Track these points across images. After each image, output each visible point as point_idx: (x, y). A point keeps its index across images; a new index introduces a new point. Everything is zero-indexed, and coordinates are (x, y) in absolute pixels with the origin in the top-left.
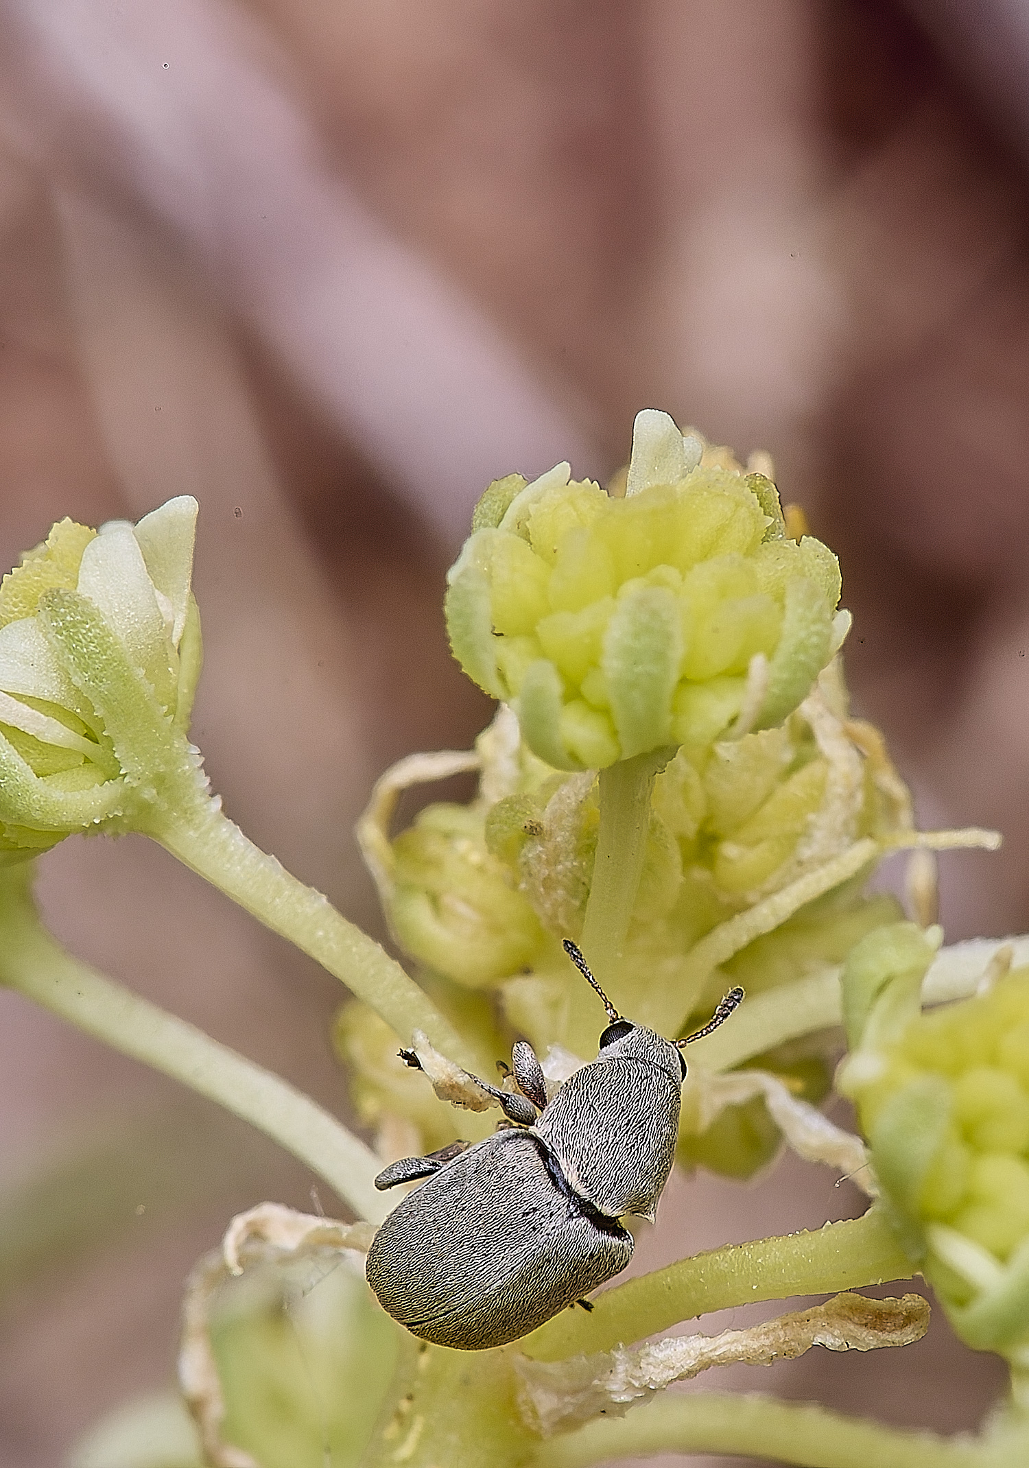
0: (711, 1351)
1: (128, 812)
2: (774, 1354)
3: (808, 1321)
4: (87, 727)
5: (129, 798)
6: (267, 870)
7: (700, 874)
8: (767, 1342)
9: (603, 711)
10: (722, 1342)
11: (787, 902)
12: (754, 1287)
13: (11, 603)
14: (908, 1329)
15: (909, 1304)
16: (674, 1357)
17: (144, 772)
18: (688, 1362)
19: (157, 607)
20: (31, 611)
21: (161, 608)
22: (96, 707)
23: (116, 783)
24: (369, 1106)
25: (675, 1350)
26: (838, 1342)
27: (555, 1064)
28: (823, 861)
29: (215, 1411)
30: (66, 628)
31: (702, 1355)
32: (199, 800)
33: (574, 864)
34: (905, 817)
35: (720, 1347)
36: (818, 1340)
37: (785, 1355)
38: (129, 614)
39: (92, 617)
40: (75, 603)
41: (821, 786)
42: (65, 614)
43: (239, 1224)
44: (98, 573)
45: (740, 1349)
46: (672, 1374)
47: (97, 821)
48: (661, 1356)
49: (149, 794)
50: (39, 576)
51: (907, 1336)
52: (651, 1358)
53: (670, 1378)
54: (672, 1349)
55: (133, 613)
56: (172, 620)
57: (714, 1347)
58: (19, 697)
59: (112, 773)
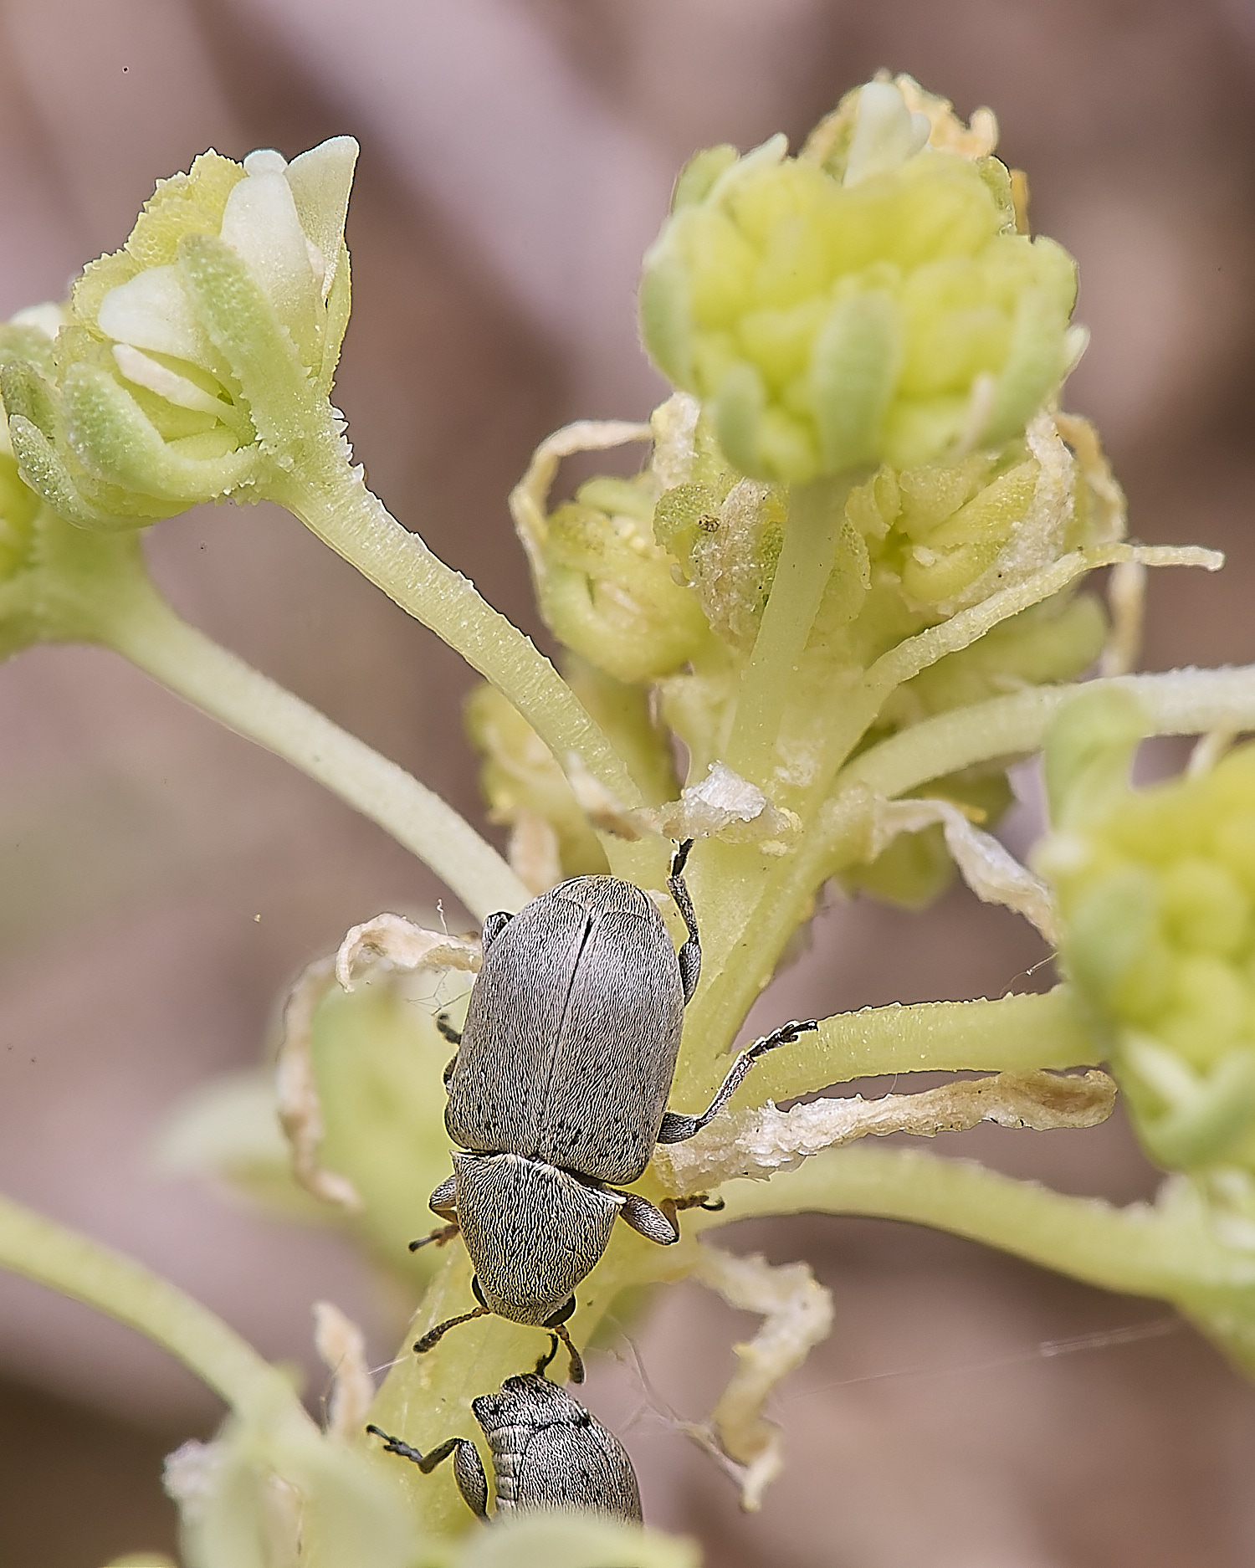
0: (869, 1118)
1: (261, 481)
2: (939, 1125)
3: (980, 1092)
4: (221, 387)
5: (263, 466)
6: (409, 550)
7: (888, 578)
8: (933, 1112)
9: (803, 420)
10: (882, 1109)
11: (984, 617)
12: (923, 1057)
13: (146, 245)
14: (1091, 1111)
15: (1093, 1084)
16: (828, 1122)
17: (282, 438)
18: (844, 1128)
19: (308, 260)
20: (168, 256)
21: (311, 260)
22: (235, 368)
23: (250, 449)
24: (503, 802)
25: (830, 1113)
26: (1012, 1119)
27: (716, 785)
28: (1026, 575)
29: (312, 1131)
30: (207, 281)
31: (859, 1121)
32: (341, 469)
33: (752, 565)
34: (1118, 522)
35: (879, 1114)
36: (989, 1116)
37: (951, 1127)
38: (276, 266)
39: (233, 268)
40: (217, 253)
41: (1030, 491)
42: (206, 265)
43: (354, 934)
44: (244, 218)
45: (903, 1117)
46: (826, 1140)
47: (227, 492)
48: (814, 1119)
49: (286, 462)
50: (180, 217)
51: (1090, 1118)
52: (803, 1121)
53: (822, 1145)
54: (827, 1113)
55: (281, 266)
56: (322, 273)
57: (873, 1114)
58: (150, 354)
59: (246, 439)
